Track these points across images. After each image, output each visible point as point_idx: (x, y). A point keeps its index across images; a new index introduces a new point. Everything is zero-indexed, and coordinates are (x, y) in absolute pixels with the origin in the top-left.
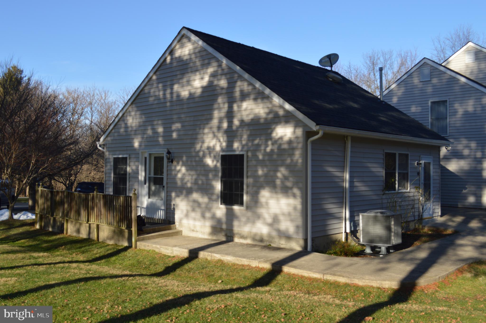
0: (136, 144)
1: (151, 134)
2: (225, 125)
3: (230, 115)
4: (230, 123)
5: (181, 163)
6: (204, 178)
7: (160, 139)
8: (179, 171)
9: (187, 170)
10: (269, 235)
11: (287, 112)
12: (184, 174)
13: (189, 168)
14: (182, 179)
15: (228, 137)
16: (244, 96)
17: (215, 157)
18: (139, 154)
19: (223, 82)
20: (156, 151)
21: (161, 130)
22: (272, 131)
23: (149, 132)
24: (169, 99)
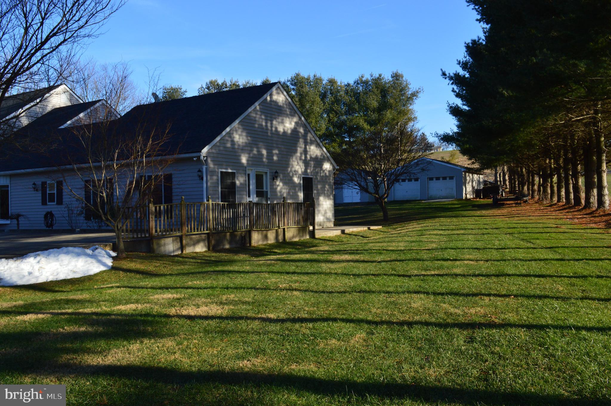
0: (244, 161)
1: (256, 154)
2: (303, 158)
3: (305, 152)
4: (306, 157)
5: (279, 180)
6: (293, 191)
7: (264, 159)
8: (278, 185)
9: (283, 185)
10: (324, 222)
11: (328, 157)
12: (281, 188)
13: (285, 183)
14: (281, 191)
15: (305, 166)
16: (312, 143)
17: (299, 177)
18: (246, 171)
19: (302, 130)
20: (261, 170)
21: (264, 152)
22: (323, 165)
23: (255, 152)
24: (269, 128)
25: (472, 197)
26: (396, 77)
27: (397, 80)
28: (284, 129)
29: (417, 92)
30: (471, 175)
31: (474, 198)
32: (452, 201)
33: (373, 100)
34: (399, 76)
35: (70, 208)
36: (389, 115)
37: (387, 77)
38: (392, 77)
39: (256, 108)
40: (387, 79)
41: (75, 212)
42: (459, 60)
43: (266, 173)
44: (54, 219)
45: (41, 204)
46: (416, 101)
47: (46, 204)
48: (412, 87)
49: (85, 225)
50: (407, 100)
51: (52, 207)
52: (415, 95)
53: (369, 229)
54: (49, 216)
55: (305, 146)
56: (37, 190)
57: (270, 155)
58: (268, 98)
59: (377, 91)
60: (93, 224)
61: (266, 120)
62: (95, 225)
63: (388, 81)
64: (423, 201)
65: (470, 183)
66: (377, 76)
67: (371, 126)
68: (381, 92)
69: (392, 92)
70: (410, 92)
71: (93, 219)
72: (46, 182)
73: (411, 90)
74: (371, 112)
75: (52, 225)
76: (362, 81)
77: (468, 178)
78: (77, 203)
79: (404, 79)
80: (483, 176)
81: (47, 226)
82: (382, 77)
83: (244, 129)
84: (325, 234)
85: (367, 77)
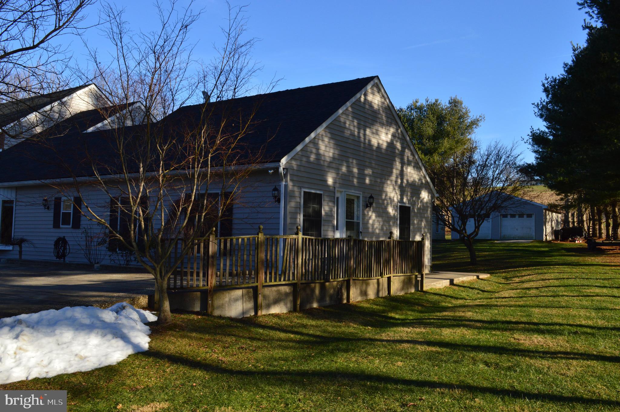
0: (330, 181)
1: (346, 172)
2: (399, 181)
3: (402, 174)
4: (402, 183)
5: (372, 209)
6: (387, 226)
7: (355, 181)
8: (370, 218)
9: (376, 216)
11: (427, 182)
12: (374, 220)
13: (378, 216)
14: (373, 225)
17: (394, 207)
18: (334, 193)
19: (398, 145)
20: (353, 192)
21: (355, 170)
22: (420, 193)
23: (344, 169)
24: (362, 139)
25: (551, 239)
26: (455, 103)
27: (455, 106)
28: (378, 144)
29: (478, 120)
30: (550, 213)
31: (553, 240)
32: (531, 242)
33: (429, 127)
34: (458, 102)
35: (89, 235)
36: (446, 143)
37: (444, 103)
38: (450, 103)
39: (347, 109)
40: (444, 105)
41: (96, 240)
42: (554, 77)
43: (358, 197)
44: (68, 247)
45: (52, 226)
46: (475, 130)
47: (59, 227)
48: (472, 115)
49: (107, 257)
50: (466, 129)
51: (66, 231)
52: (475, 123)
53: (478, 277)
54: (61, 243)
55: (402, 167)
56: (48, 208)
57: (361, 177)
58: (362, 99)
59: (433, 117)
60: (119, 258)
61: (359, 129)
62: (121, 258)
63: (446, 107)
64: (496, 242)
65: (550, 223)
66: (434, 101)
67: (425, 155)
68: (437, 119)
69: (449, 120)
70: (469, 121)
71: (119, 250)
72: (61, 198)
73: (471, 118)
74: (426, 140)
75: (64, 256)
76: (416, 106)
77: (548, 217)
78: (98, 227)
79: (463, 106)
80: (561, 215)
81: (58, 257)
82: (438, 102)
83: (331, 138)
84: (434, 285)
85: (422, 102)
